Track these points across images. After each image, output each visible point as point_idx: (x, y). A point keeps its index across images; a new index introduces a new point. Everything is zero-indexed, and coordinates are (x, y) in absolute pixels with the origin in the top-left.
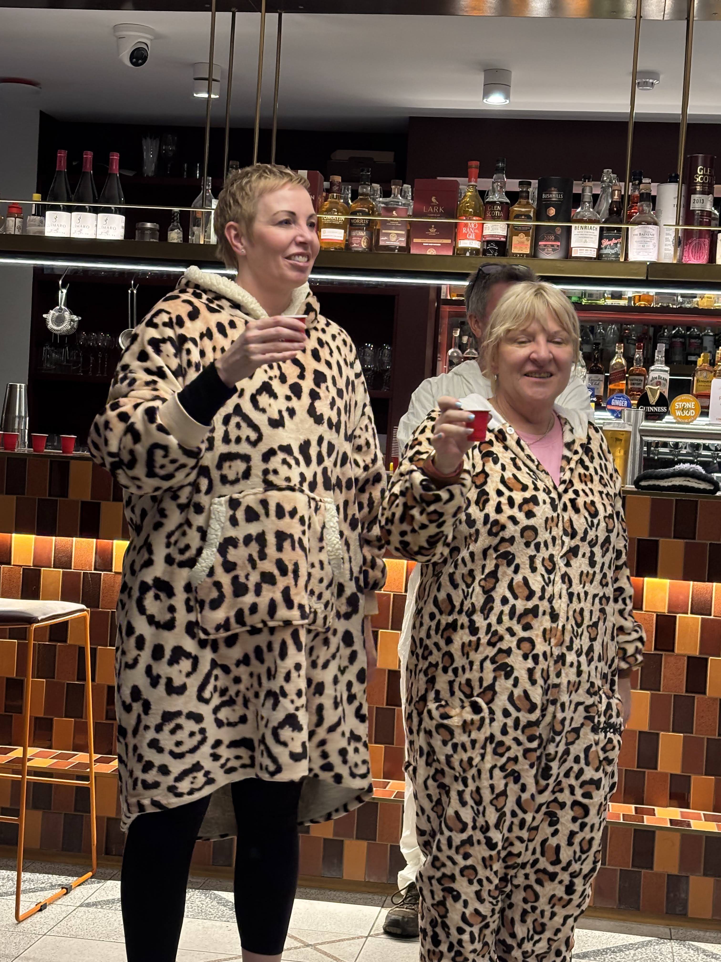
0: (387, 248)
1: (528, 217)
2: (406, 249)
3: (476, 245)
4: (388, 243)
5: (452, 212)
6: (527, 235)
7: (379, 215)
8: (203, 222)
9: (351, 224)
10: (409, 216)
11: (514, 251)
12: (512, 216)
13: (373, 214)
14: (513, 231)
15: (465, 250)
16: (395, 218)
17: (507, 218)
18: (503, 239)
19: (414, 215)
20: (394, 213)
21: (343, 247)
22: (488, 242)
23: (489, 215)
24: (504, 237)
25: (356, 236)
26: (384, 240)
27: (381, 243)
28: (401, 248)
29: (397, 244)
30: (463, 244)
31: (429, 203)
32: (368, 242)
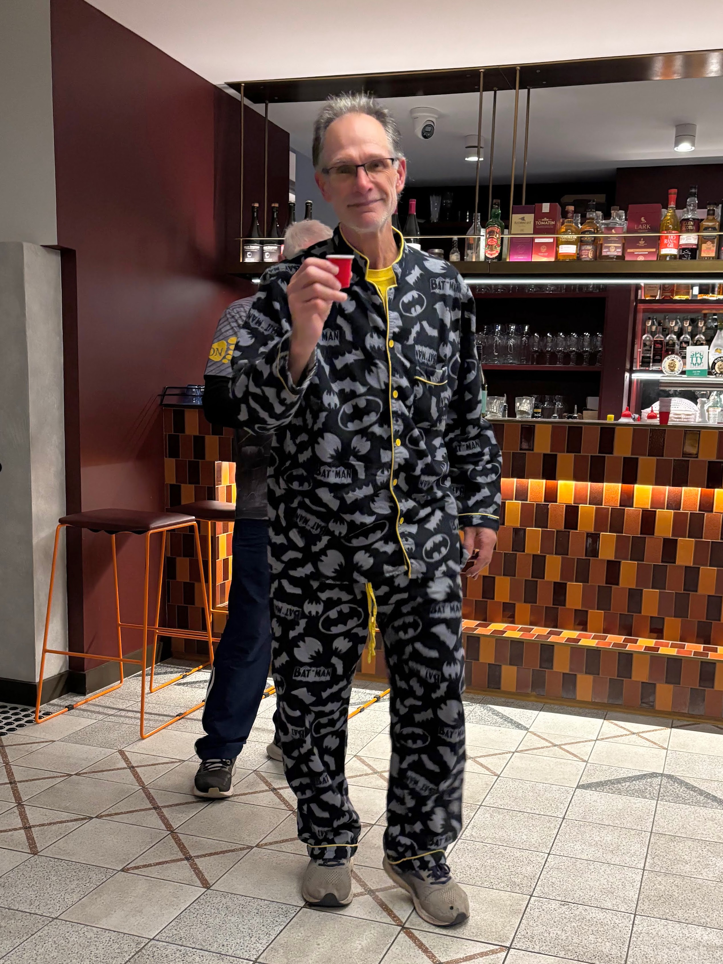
0: (607, 257)
1: (714, 229)
2: (621, 258)
3: (674, 252)
4: (608, 253)
5: (656, 228)
6: (713, 243)
7: (602, 233)
8: (474, 246)
9: (581, 241)
10: (624, 233)
11: (703, 254)
12: (701, 229)
13: (597, 233)
14: (702, 240)
15: (666, 256)
16: (614, 235)
17: (698, 230)
18: (694, 247)
19: (628, 232)
20: (613, 231)
21: (575, 258)
22: (684, 249)
23: (684, 229)
24: (695, 245)
25: (585, 250)
26: (605, 252)
27: (604, 254)
28: (618, 257)
29: (616, 253)
30: (664, 251)
31: (639, 222)
32: (593, 254)
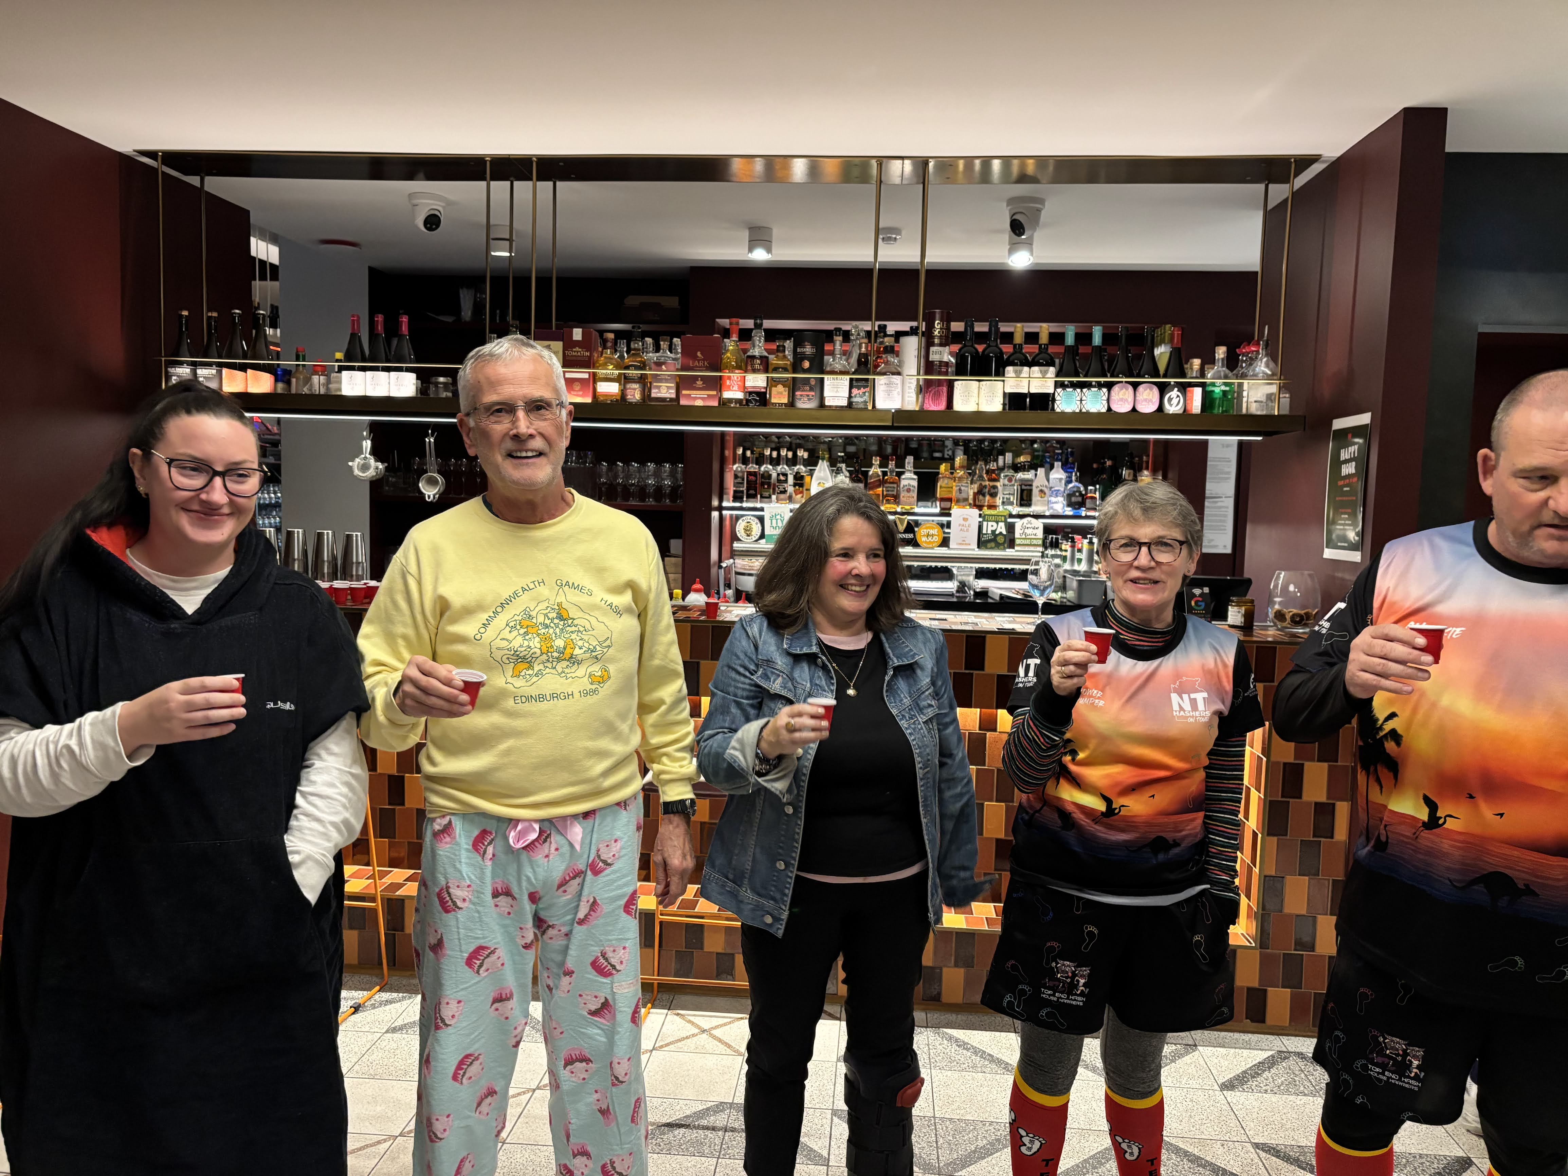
0: (659, 399)
1: (785, 370)
2: (676, 400)
3: (740, 395)
4: (659, 395)
5: (717, 366)
6: (785, 386)
7: (650, 369)
9: (625, 378)
10: (678, 370)
11: (773, 400)
12: (770, 369)
13: (645, 370)
14: (771, 383)
15: (730, 400)
16: (664, 372)
17: (766, 371)
18: (763, 390)
19: (682, 369)
20: (663, 367)
21: (618, 399)
22: (750, 393)
23: (749, 368)
24: (764, 388)
25: (630, 389)
26: (655, 394)
27: (653, 395)
28: (671, 400)
29: (667, 395)
30: (727, 395)
31: (697, 358)
32: (641, 394)
